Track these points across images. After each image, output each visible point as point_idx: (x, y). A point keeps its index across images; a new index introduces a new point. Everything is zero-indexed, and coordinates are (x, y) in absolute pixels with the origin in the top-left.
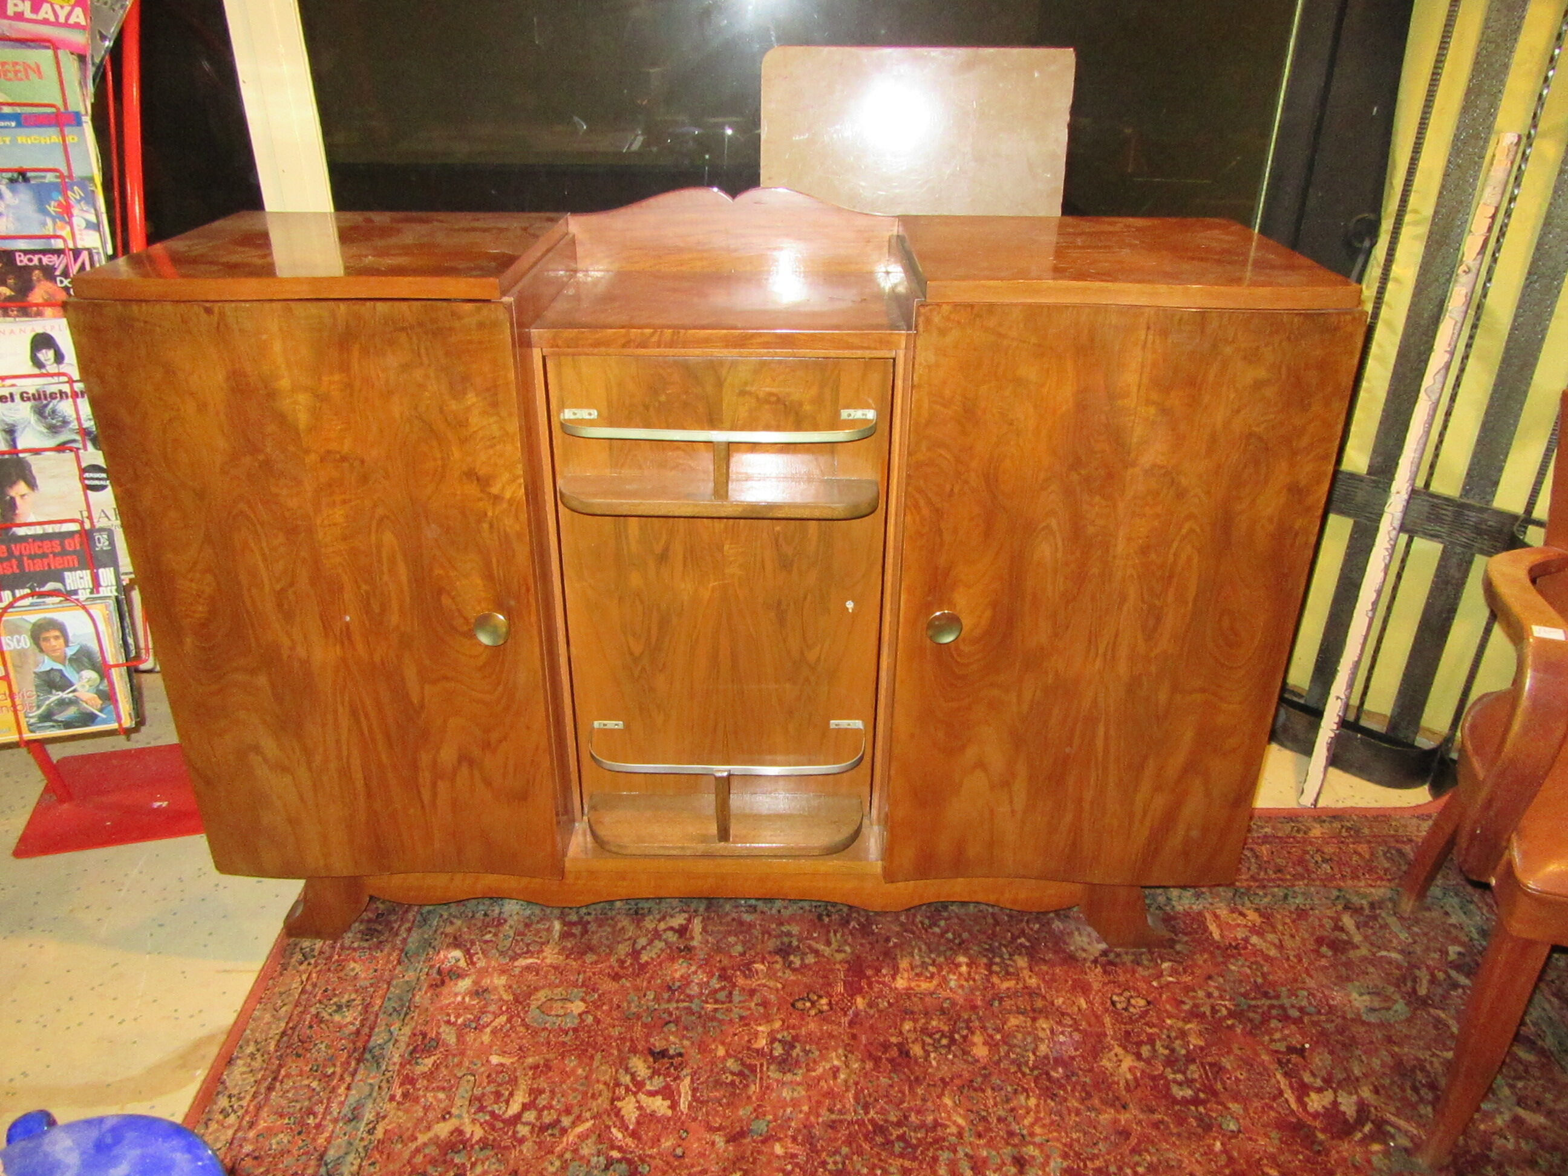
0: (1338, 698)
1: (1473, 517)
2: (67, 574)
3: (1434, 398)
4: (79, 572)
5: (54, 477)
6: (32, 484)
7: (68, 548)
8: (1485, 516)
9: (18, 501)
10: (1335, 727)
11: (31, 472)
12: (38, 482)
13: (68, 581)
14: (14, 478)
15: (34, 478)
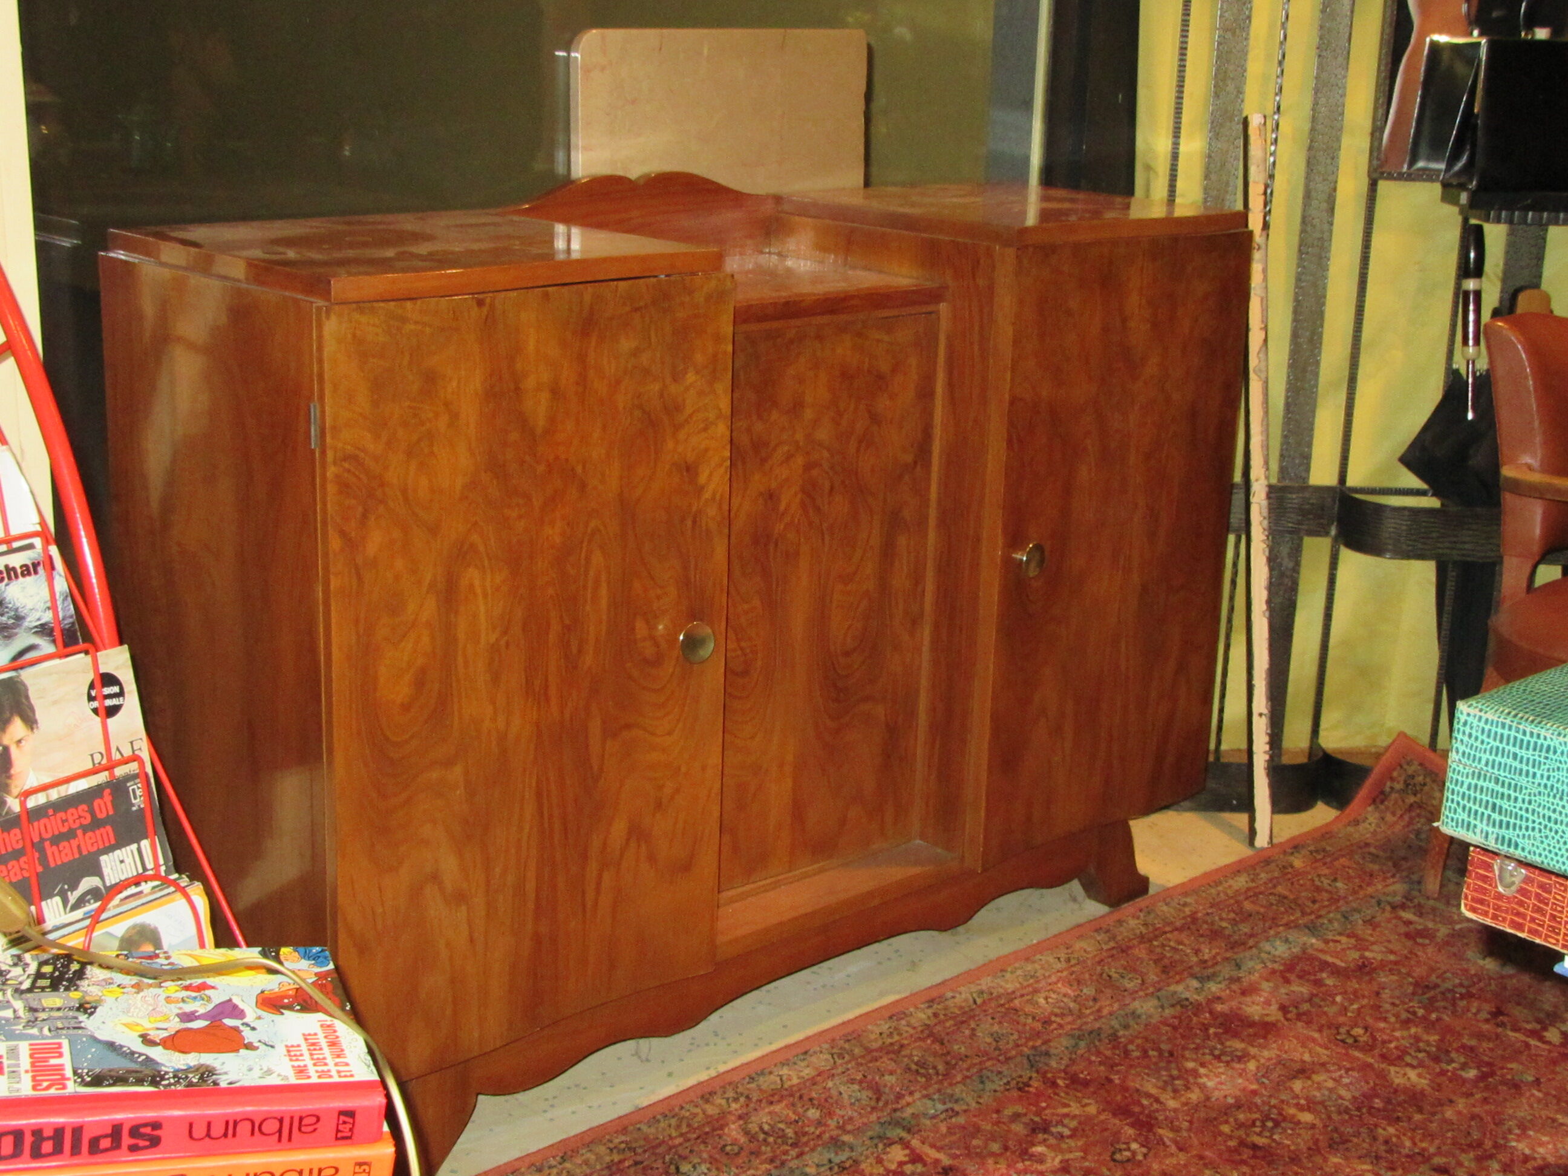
0: (1261, 715)
1: (1294, 498)
2: (104, 859)
3: (1263, 376)
4: (118, 852)
5: (55, 703)
6: (30, 722)
7: (100, 816)
8: (1307, 495)
9: (14, 751)
10: (1267, 747)
11: (27, 697)
12: (39, 715)
13: (106, 871)
14: (8, 714)
15: (33, 711)
